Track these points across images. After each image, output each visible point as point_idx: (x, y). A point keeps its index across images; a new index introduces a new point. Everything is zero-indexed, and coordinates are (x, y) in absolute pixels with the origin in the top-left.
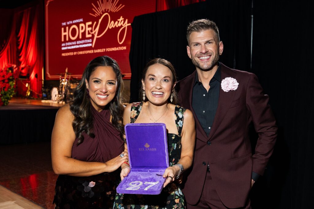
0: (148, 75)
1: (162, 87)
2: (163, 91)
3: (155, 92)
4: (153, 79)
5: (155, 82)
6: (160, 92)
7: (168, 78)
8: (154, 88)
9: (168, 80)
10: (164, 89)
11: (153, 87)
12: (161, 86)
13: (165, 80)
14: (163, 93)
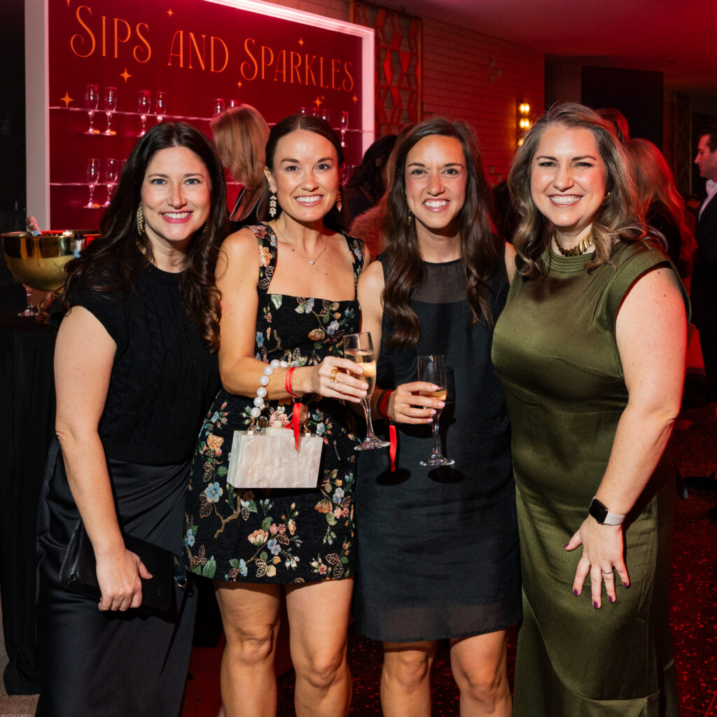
0: (280, 160)
1: (317, 183)
2: (320, 193)
3: (304, 198)
4: (293, 168)
5: (300, 173)
6: (314, 195)
7: (328, 162)
8: (300, 188)
9: (327, 166)
10: (323, 187)
11: (297, 187)
12: (314, 182)
13: (322, 167)
14: (321, 196)
